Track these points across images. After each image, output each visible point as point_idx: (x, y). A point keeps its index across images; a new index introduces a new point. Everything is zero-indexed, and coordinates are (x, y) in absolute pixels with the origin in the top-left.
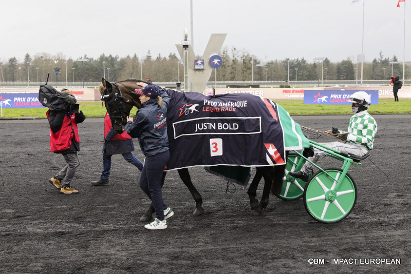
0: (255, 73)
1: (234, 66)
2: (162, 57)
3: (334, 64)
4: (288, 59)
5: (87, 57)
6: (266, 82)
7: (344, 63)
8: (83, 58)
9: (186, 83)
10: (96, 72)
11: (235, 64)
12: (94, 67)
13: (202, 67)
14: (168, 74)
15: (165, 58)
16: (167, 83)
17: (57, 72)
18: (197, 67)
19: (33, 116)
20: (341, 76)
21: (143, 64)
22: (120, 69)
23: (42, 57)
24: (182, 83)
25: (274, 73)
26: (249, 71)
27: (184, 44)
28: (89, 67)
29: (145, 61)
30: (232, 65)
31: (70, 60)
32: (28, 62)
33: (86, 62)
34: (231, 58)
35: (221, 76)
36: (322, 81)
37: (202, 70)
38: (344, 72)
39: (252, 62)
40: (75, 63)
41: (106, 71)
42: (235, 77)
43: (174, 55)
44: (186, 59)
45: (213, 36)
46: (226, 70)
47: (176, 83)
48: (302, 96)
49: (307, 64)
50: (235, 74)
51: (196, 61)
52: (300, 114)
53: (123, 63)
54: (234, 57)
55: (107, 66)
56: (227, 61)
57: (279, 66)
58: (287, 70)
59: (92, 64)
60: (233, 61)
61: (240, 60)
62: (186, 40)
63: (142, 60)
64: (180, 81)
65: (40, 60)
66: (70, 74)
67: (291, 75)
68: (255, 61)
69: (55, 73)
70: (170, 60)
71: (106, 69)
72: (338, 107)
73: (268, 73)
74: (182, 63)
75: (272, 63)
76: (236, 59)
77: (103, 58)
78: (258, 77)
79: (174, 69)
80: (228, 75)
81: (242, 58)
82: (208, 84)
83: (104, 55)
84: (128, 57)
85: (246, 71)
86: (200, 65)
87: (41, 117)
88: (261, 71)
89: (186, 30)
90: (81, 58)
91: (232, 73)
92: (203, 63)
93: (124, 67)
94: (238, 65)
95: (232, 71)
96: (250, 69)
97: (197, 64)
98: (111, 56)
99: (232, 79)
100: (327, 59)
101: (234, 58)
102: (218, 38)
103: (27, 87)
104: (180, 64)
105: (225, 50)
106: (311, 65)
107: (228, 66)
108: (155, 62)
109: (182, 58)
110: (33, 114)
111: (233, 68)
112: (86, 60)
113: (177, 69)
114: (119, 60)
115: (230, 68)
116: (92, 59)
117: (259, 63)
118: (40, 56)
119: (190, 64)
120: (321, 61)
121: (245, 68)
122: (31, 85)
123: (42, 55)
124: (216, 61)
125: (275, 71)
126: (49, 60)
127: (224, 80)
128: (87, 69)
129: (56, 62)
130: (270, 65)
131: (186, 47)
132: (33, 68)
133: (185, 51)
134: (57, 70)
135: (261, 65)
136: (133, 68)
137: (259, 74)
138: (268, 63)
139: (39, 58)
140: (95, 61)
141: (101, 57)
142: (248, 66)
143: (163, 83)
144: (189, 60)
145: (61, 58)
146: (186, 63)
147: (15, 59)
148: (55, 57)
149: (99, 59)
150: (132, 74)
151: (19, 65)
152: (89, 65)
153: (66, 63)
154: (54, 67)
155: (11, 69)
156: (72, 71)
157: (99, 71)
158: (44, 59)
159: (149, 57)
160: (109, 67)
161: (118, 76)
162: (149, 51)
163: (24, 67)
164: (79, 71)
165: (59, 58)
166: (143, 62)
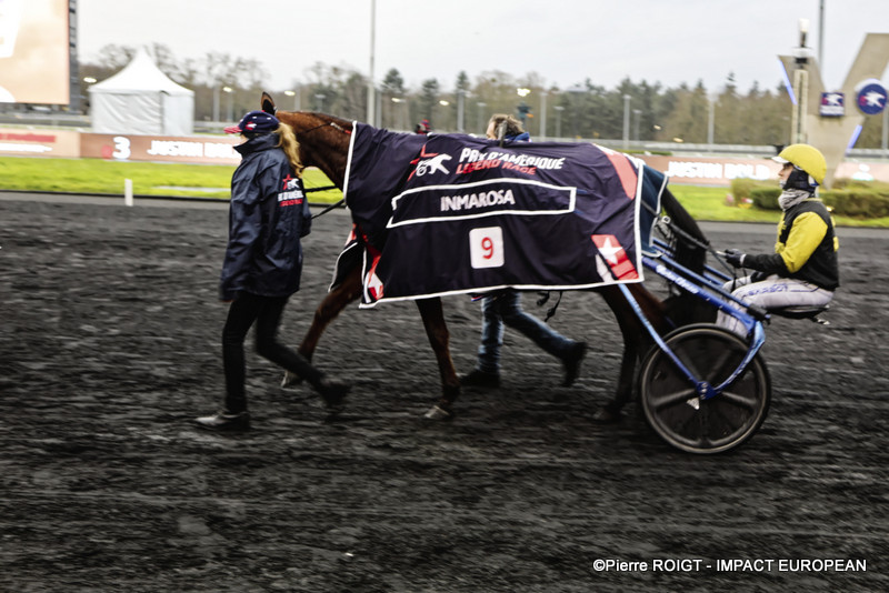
5: (589, 82)
8: (582, 86)
10: (611, 118)
12: (603, 107)
13: (838, 110)
14: (772, 128)
15: (768, 92)
18: (826, 110)
21: (716, 105)
22: (664, 114)
23: (494, 80)
27: (799, 56)
28: (591, 105)
29: (722, 97)
31: (554, 90)
32: (463, 91)
40: (563, 96)
41: (632, 115)
44: (801, 91)
45: (869, 38)
51: (825, 95)
53: (671, 100)
55: (633, 105)
59: (602, 100)
62: (803, 46)
63: (713, 95)
65: (485, 87)
66: (551, 121)
70: (779, 98)
71: (631, 111)
77: (626, 87)
79: (786, 118)
83: (628, 80)
84: (684, 87)
86: (835, 105)
89: (805, 21)
90: (577, 86)
92: (841, 101)
93: (673, 107)
97: (825, 103)
98: (644, 84)
102: (879, 44)
108: (744, 98)
109: (793, 87)
112: (589, 90)
114: (661, 92)
116: (603, 88)
118: (489, 77)
119: (810, 101)
123: (494, 76)
124: (873, 98)
126: (509, 87)
128: (592, 112)
129: (522, 93)
131: (802, 61)
132: (473, 105)
133: (798, 72)
134: (524, 110)
136: (693, 112)
139: (487, 82)
140: (610, 93)
141: (622, 83)
143: (759, 148)
144: (809, 93)
145: (534, 84)
146: (800, 100)
147: (434, 82)
148: (520, 81)
149: (619, 88)
150: (690, 124)
151: (444, 97)
152: (595, 102)
153: (543, 94)
154: (518, 104)
155: (427, 103)
156: (555, 112)
157: (617, 115)
158: (497, 84)
159: (730, 89)
160: (638, 108)
161: (658, 128)
162: (732, 75)
163: (454, 102)
164: (573, 115)
165: (530, 82)
166: (716, 99)
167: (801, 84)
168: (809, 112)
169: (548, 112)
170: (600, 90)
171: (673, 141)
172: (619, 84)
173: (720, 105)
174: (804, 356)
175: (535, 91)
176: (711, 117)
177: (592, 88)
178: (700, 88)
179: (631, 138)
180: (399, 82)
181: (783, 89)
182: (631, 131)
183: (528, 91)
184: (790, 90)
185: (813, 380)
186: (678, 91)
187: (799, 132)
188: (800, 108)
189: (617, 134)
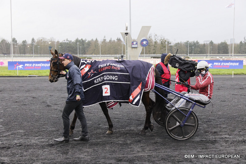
0: (168, 50)
1: (156, 45)
2: (113, 40)
3: (216, 44)
4: (188, 41)
5: (68, 40)
7: (222, 44)
8: (66, 41)
9: (127, 55)
10: (73, 49)
11: (156, 44)
12: (72, 46)
13: (136, 46)
14: (116, 50)
16: (115, 55)
17: (50, 49)
18: (133, 46)
19: (36, 75)
20: (220, 51)
21: (101, 44)
22: (87, 47)
23: (41, 40)
24: (124, 55)
26: (164, 48)
27: (126, 32)
28: (69, 46)
29: (102, 42)
30: (154, 45)
31: (58, 42)
32: (33, 43)
33: (67, 43)
34: (154, 41)
35: (148, 52)
36: (209, 54)
37: (136, 48)
38: (222, 49)
39: (166, 43)
40: (61, 43)
41: (79, 48)
42: (156, 52)
43: (119, 39)
44: (127, 41)
45: (143, 27)
46: (150, 48)
47: (120, 55)
49: (200, 44)
50: (156, 50)
51: (133, 42)
53: (89, 43)
54: (155, 40)
55: (79, 46)
56: (151, 42)
57: (183, 46)
58: (188, 48)
59: (71, 44)
60: (155, 42)
61: (159, 42)
62: (127, 30)
64: (123, 54)
65: (40, 42)
67: (190, 51)
68: (168, 42)
69: (49, 50)
71: (79, 47)
72: (218, 70)
73: (176, 50)
74: (124, 44)
75: (178, 44)
76: (156, 41)
77: (77, 41)
79: (119, 47)
80: (152, 51)
81: (160, 40)
82: (140, 56)
83: (78, 39)
84: (92, 40)
85: (163, 48)
86: (135, 45)
87: (41, 75)
88: (172, 48)
89: (127, 24)
90: (64, 41)
91: (154, 49)
92: (137, 44)
93: (90, 45)
94: (158, 45)
95: (155, 48)
97: (133, 44)
98: (82, 39)
99: (154, 53)
100: (212, 41)
102: (145, 29)
103: (33, 58)
104: (123, 44)
105: (150, 36)
106: (202, 45)
107: (152, 45)
108: (108, 43)
109: (124, 40)
110: (36, 73)
111: (155, 46)
112: (67, 42)
113: (121, 47)
114: (86, 42)
116: (71, 41)
117: (170, 44)
118: (40, 39)
119: (129, 44)
120: (208, 43)
122: (35, 57)
123: (42, 39)
124: (145, 43)
126: (46, 42)
127: (150, 54)
128: (68, 47)
129: (50, 43)
130: (177, 44)
131: (127, 34)
132: (36, 47)
133: (126, 37)
135: (172, 45)
136: (95, 47)
137: (170, 50)
138: (176, 44)
139: (40, 40)
140: (73, 42)
141: (76, 40)
142: (164, 45)
143: (113, 55)
144: (129, 42)
146: (127, 44)
147: (25, 41)
150: (95, 50)
151: (28, 45)
152: (69, 45)
153: (56, 43)
154: (48, 46)
155: (24, 47)
156: (59, 48)
157: (75, 48)
158: (43, 41)
159: (105, 40)
160: (81, 46)
161: (86, 51)
162: (105, 37)
163: (31, 46)
165: (52, 40)
166: (101, 43)
167: (127, 39)
168: (129, 47)
169: (57, 48)
172: (75, 40)
176: (100, 47)
178: (97, 40)
179: (80, 54)
180: (16, 41)
182: (79, 52)
189: (76, 53)
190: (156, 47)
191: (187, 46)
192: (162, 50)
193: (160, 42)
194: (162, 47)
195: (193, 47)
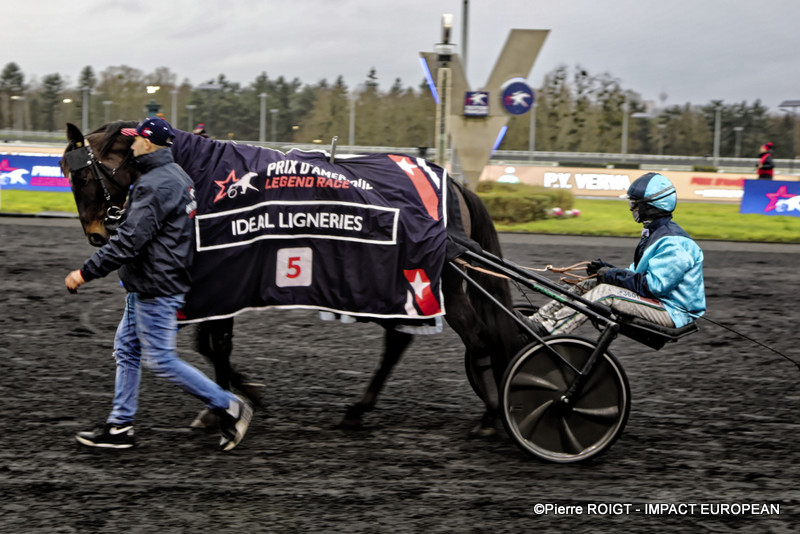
0: (631, 135)
1: (581, 116)
2: (405, 86)
4: (718, 104)
5: (224, 80)
6: (659, 157)
8: (216, 83)
10: (245, 118)
11: (583, 110)
12: (240, 106)
13: (483, 110)
14: (416, 128)
15: (410, 90)
18: (470, 110)
21: (357, 104)
22: (302, 113)
23: (120, 76)
25: (681, 137)
26: (615, 130)
27: (442, 53)
28: (227, 104)
29: (363, 95)
30: (574, 114)
31: (186, 87)
32: (88, 88)
33: (223, 92)
34: (574, 95)
35: (546, 141)
37: (482, 117)
39: (626, 107)
40: (196, 92)
41: (268, 116)
42: (579, 142)
44: (444, 90)
45: (515, 35)
46: (558, 124)
48: (738, 193)
49: (768, 116)
50: (581, 136)
51: (469, 95)
52: (725, 237)
53: (310, 97)
54: (580, 92)
55: (270, 105)
56: (563, 102)
57: (695, 122)
58: (713, 130)
59: (237, 99)
60: (579, 102)
61: (594, 101)
62: (446, 42)
63: (354, 93)
65: (114, 85)
67: (725, 142)
68: (634, 106)
70: (422, 96)
71: (267, 110)
73: (665, 137)
75: (676, 111)
76: (585, 98)
77: (262, 83)
78: (639, 144)
80: (564, 138)
81: (600, 95)
82: (495, 157)
84: (323, 84)
85: (608, 129)
86: (479, 104)
88: (646, 131)
90: (211, 83)
91: (573, 132)
92: (486, 101)
93: (312, 107)
94: (590, 114)
95: (575, 127)
96: (618, 124)
97: (471, 103)
98: (281, 80)
99: (573, 147)
101: (581, 95)
102: (525, 42)
105: (560, 74)
107: (566, 115)
108: (386, 96)
109: (436, 85)
111: (576, 120)
114: (299, 90)
115: (569, 120)
117: (642, 110)
118: (116, 74)
119: (455, 102)
121: (607, 120)
123: (122, 73)
124: (518, 98)
125: (682, 133)
126: (137, 84)
128: (225, 110)
130: (670, 115)
131: (445, 58)
132: (98, 102)
133: (442, 70)
134: (154, 109)
135: (648, 114)
136: (333, 112)
137: (641, 137)
138: (668, 111)
139: (114, 79)
140: (245, 92)
141: (258, 80)
142: (616, 117)
143: (404, 150)
144: (453, 92)
145: (164, 81)
146: (444, 99)
147: (57, 78)
148: (150, 77)
149: (253, 85)
150: (330, 124)
152: (229, 100)
153: (174, 92)
155: (49, 101)
156: (187, 111)
157: (253, 114)
158: (125, 81)
159: (372, 87)
160: (276, 108)
161: (295, 128)
162: (373, 72)
163: (78, 100)
164: (205, 114)
165: (160, 79)
166: (357, 97)
167: (444, 82)
168: (453, 112)
169: (179, 112)
170: (236, 87)
171: (311, 142)
173: (361, 104)
174: (446, 367)
175: (166, 88)
176: (352, 115)
177: (226, 85)
178: (340, 84)
179: (268, 139)
180: (21, 79)
181: (425, 86)
182: (268, 131)
183: (158, 88)
184: (433, 89)
185: (455, 393)
186: (316, 89)
187: (442, 131)
188: (443, 107)
189: (253, 135)
190: (583, 121)
191: (712, 124)
192: (607, 134)
193: (600, 103)
194: (607, 125)
195: (739, 129)
